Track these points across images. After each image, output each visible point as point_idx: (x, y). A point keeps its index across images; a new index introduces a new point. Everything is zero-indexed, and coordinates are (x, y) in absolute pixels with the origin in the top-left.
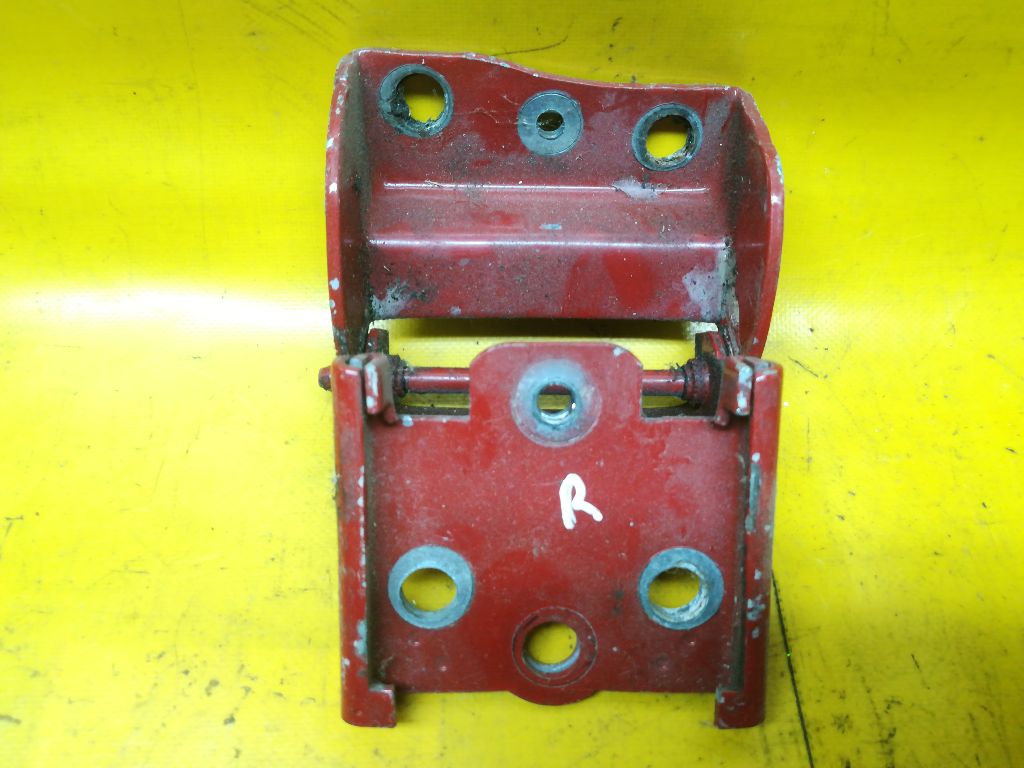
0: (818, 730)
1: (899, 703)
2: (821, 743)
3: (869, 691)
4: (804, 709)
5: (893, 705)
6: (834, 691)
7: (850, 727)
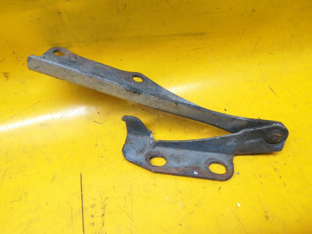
0: (86, 209)
1: (108, 198)
2: (86, 212)
3: (101, 197)
4: (83, 205)
5: (107, 199)
6: (92, 199)
7: (95, 207)
